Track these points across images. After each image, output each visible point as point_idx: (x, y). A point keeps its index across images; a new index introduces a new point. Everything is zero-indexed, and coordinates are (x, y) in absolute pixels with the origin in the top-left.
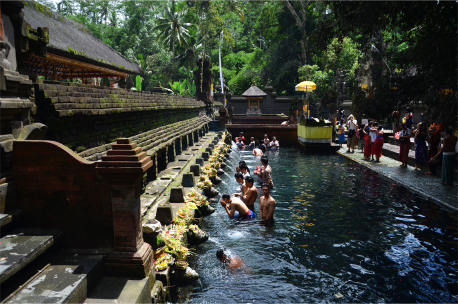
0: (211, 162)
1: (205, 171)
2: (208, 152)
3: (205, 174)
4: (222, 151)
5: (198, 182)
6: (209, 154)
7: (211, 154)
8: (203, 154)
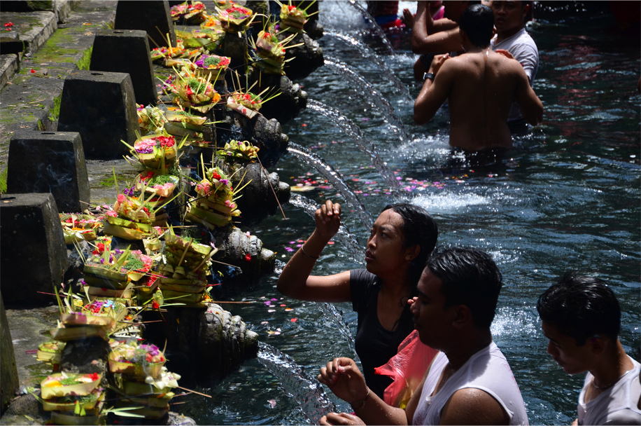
0: (152, 170)
1: (108, 260)
2: (120, 77)
3: (107, 286)
4: (239, 62)
5: (41, 371)
6: (128, 95)
7: (147, 97)
8: (73, 89)
